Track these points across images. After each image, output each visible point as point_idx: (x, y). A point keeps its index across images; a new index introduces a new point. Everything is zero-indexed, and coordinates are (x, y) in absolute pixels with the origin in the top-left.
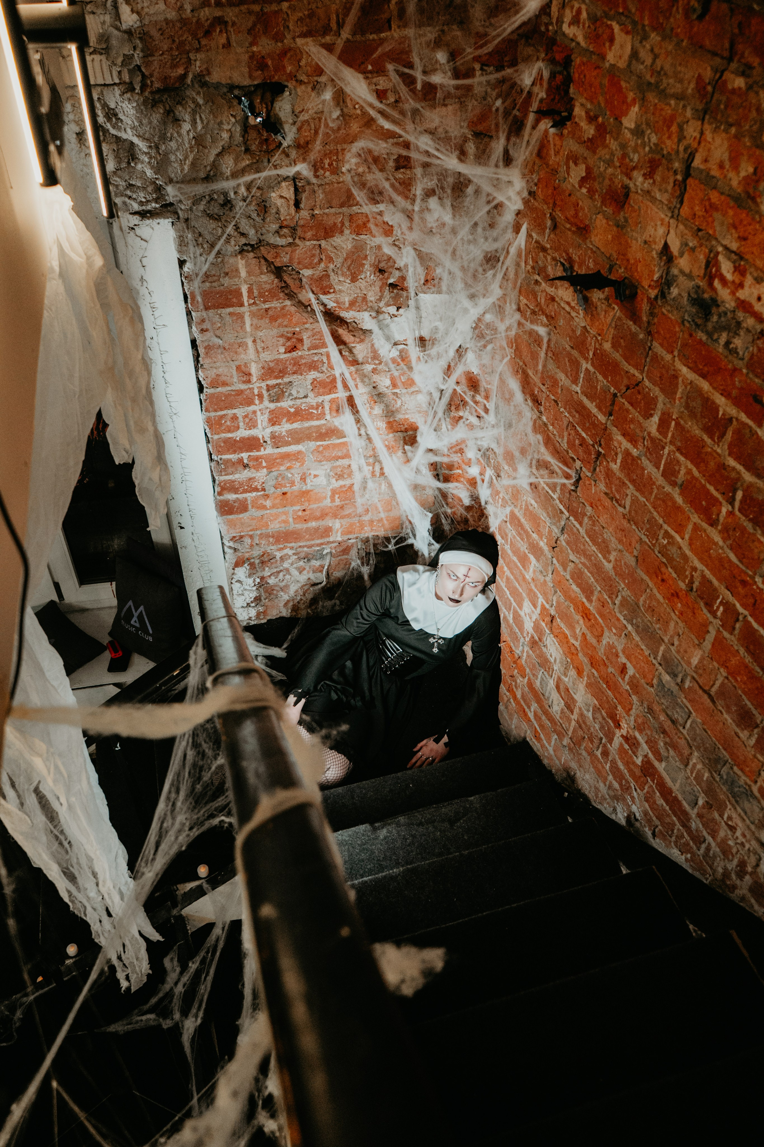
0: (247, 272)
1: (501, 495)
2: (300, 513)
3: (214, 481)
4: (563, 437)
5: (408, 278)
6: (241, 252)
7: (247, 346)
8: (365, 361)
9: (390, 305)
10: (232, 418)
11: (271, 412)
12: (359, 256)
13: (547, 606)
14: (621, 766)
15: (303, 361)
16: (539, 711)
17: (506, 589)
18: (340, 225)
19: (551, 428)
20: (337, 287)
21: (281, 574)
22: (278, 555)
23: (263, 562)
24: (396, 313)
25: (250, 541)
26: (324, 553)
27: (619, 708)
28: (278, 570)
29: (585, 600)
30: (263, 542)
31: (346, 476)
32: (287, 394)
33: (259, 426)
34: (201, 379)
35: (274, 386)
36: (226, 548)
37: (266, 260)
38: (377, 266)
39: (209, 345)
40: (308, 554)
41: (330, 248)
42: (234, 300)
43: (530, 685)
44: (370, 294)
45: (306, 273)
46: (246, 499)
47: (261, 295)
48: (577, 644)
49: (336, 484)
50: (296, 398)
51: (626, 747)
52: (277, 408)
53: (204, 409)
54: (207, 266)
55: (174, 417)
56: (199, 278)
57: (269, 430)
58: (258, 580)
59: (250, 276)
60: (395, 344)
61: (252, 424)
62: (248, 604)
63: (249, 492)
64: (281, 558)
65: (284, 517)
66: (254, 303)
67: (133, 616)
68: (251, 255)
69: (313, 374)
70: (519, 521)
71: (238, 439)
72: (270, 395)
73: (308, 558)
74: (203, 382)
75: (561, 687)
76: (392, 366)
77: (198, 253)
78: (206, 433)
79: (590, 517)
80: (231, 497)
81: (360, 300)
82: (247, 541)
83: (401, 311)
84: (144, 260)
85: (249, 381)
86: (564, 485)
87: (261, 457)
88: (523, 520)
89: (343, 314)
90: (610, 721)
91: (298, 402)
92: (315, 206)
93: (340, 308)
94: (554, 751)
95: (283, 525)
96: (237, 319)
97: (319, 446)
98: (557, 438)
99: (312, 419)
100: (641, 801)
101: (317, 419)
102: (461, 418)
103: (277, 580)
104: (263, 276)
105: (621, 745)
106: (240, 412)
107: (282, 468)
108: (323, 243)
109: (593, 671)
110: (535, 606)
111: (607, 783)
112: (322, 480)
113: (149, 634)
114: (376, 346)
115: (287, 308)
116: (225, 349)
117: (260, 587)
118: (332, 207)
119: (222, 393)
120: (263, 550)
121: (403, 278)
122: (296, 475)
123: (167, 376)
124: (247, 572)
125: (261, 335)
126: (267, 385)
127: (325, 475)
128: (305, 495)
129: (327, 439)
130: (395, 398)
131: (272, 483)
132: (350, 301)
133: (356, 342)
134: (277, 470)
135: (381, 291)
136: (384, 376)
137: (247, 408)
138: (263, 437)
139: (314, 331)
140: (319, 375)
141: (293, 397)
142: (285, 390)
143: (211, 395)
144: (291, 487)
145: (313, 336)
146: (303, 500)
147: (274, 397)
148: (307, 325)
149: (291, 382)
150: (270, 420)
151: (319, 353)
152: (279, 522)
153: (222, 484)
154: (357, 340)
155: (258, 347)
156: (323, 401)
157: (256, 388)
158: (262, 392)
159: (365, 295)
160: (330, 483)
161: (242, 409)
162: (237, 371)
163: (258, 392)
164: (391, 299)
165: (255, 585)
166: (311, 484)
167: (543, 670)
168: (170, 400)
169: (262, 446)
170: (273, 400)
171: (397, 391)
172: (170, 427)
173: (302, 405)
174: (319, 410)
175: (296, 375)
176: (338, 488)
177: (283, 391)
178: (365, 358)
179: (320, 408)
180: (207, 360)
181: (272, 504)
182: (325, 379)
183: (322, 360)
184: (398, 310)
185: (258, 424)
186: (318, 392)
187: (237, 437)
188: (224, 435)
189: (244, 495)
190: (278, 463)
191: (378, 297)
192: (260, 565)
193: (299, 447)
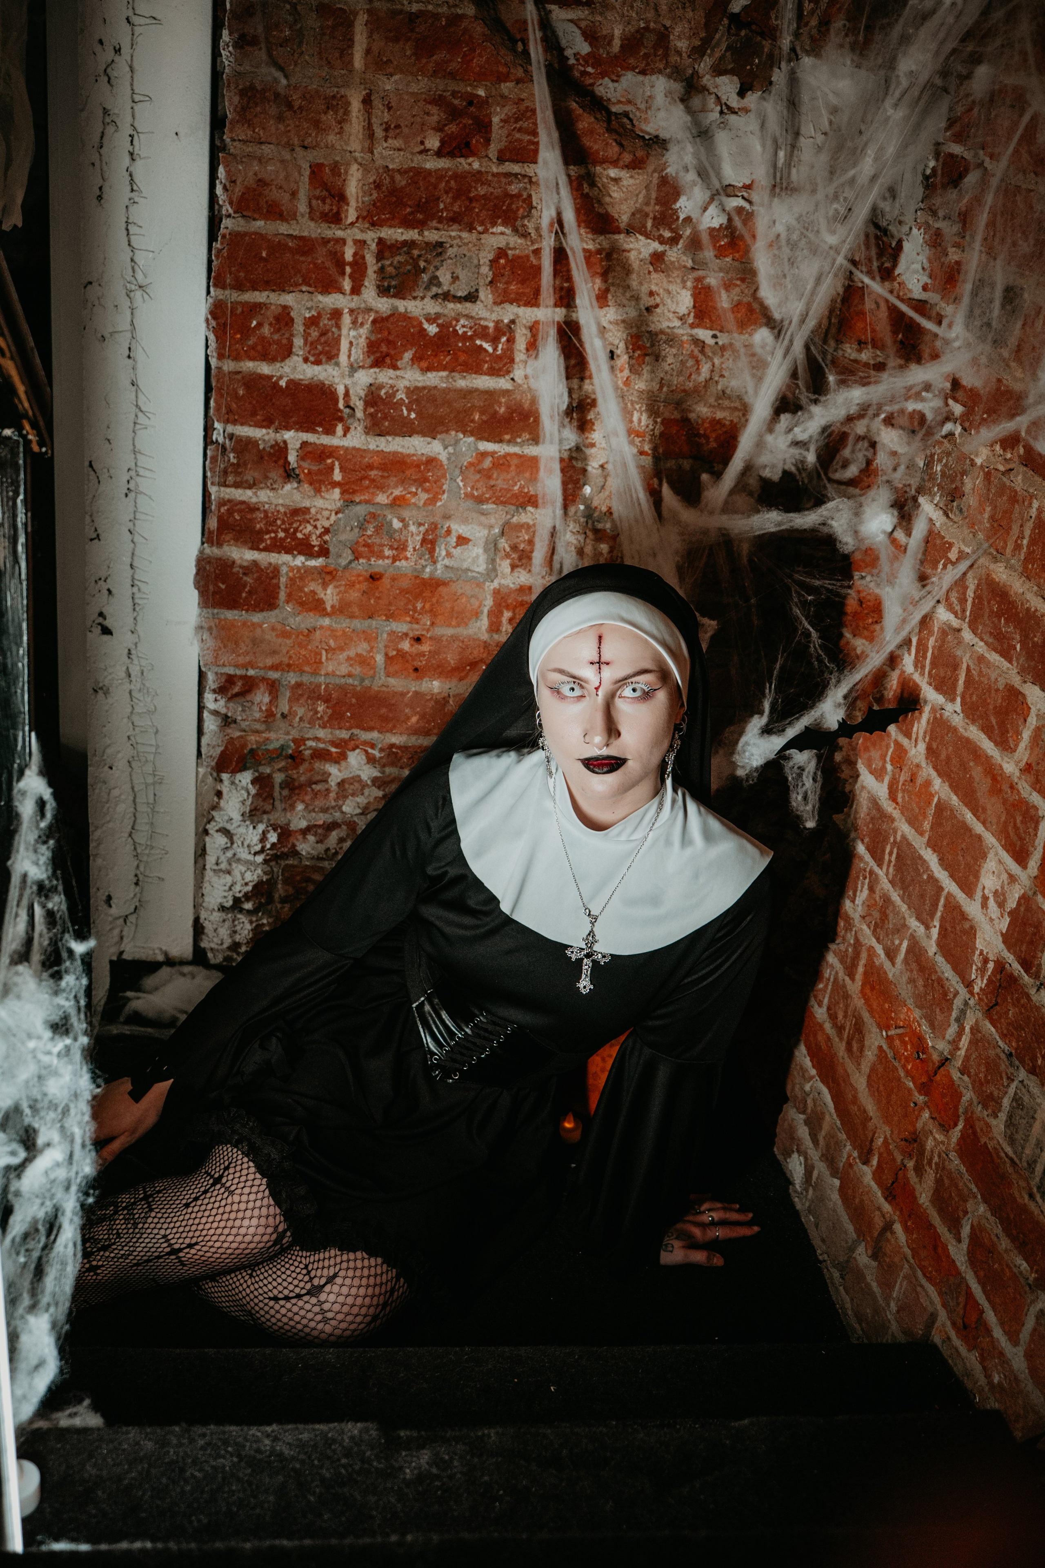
2: (406, 645)
7: (347, 112)
9: (726, 73)
10: (278, 319)
11: (379, 322)
15: (482, 190)
16: (991, 1227)
21: (334, 835)
23: (291, 780)
24: (734, 102)
25: (266, 699)
30: (301, 712)
32: (425, 277)
33: (343, 358)
34: (219, 190)
35: (396, 248)
36: (206, 714)
39: (251, 87)
44: (678, 30)
46: (275, 571)
49: (510, 577)
50: (447, 297)
52: (394, 315)
53: (214, 278)
55: (138, 294)
57: (364, 378)
58: (273, 837)
60: (721, 191)
61: (325, 348)
62: (237, 901)
63: (288, 551)
64: (341, 784)
65: (362, 648)
69: (501, 236)
71: (283, 383)
72: (382, 270)
74: (222, 200)
78: (207, 356)
80: (242, 555)
81: (650, 40)
82: (262, 697)
83: (752, 99)
85: (335, 219)
87: (333, 452)
89: (604, 89)
91: (451, 309)
95: (357, 670)
96: (334, 28)
97: (484, 455)
99: (478, 371)
101: (494, 372)
103: (321, 848)
106: (299, 304)
107: (382, 498)
110: (1023, 858)
112: (475, 558)
115: (465, 24)
116: (290, 106)
117: (275, 858)
119: (263, 237)
120: (295, 734)
122: (413, 528)
123: (139, 168)
124: (249, 802)
125: (388, 87)
126: (381, 241)
127: (486, 543)
128: (427, 594)
129: (507, 437)
130: (696, 352)
131: (348, 536)
132: (624, 39)
133: (621, 163)
134: (367, 502)
135: (707, 25)
136: (679, 281)
137: (320, 297)
138: (347, 394)
139: (522, 107)
140: (515, 241)
141: (440, 291)
142: (422, 264)
143: (236, 238)
144: (395, 559)
145: (517, 120)
146: (419, 606)
147: (391, 277)
148: (508, 84)
149: (440, 244)
150: (372, 346)
151: (524, 176)
152: (349, 658)
153: (223, 510)
154: (627, 158)
155: (374, 120)
156: (513, 322)
157: (350, 242)
158: (363, 257)
159: (666, 28)
160: (494, 569)
161: (306, 296)
162: (310, 183)
163: (355, 254)
164: (728, 54)
165: (262, 850)
166: (447, 562)
167: (1022, 1074)
168: (133, 244)
169: (341, 419)
170: (389, 287)
171: (704, 334)
172: (123, 323)
173: (458, 321)
174: (500, 346)
175: (456, 226)
176: (511, 591)
177: (416, 265)
178: (638, 216)
179: (504, 339)
180: (242, 132)
181: (341, 600)
182: (528, 256)
183: (530, 196)
184: (742, 94)
185: (339, 350)
186: (505, 291)
187: (281, 377)
188: (250, 364)
189: (275, 558)
190: (373, 481)
191: (697, 43)
192: (285, 792)
193: (435, 448)
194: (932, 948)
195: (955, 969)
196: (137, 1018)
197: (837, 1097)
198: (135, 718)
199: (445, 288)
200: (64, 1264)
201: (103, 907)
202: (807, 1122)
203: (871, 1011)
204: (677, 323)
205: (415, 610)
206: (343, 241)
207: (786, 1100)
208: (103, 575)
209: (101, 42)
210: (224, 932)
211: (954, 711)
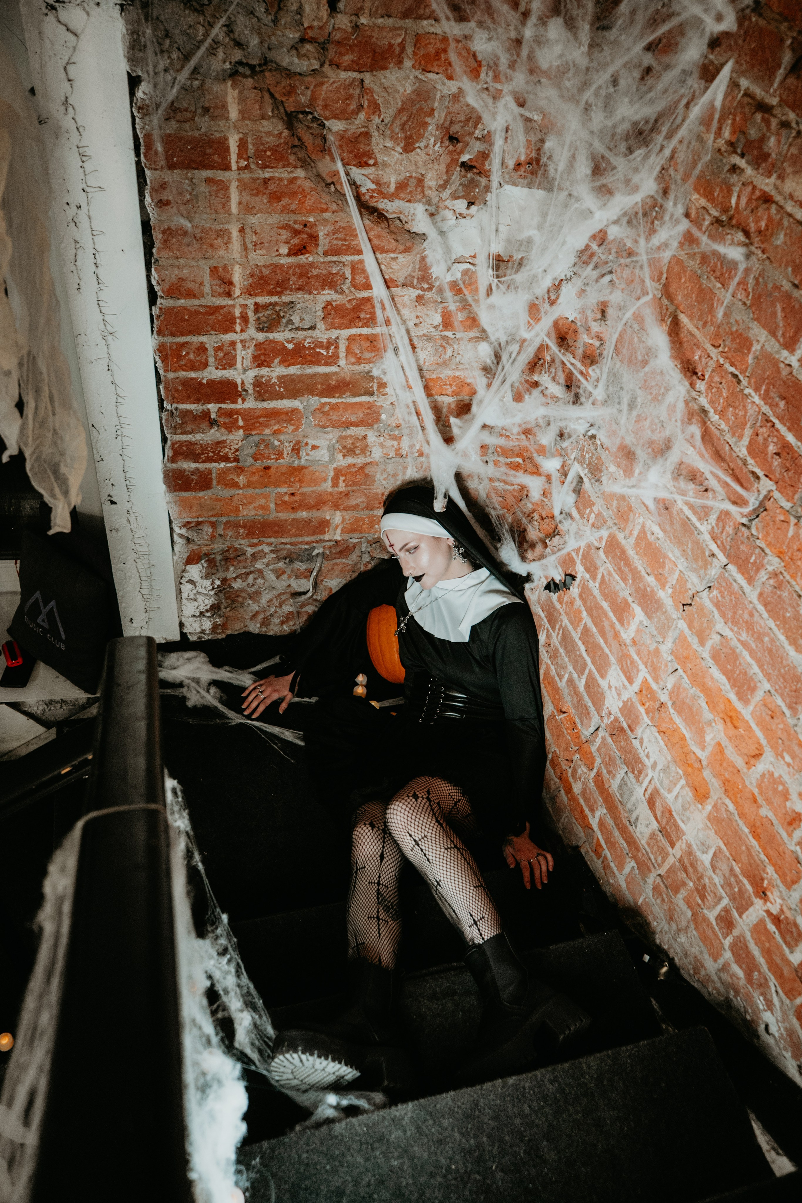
0: (240, 112)
1: (595, 509)
2: (286, 498)
3: (164, 440)
4: (741, 437)
5: (492, 155)
6: (233, 74)
7: (230, 238)
8: (408, 282)
9: (459, 198)
10: (198, 349)
11: (258, 346)
12: (421, 108)
13: (654, 686)
14: (755, 951)
15: (315, 272)
16: (610, 822)
17: (580, 643)
18: (398, 49)
19: (715, 417)
20: (380, 158)
21: (251, 576)
22: (250, 551)
23: (227, 560)
24: (464, 211)
25: (210, 530)
26: (314, 553)
27: (770, 870)
28: (248, 570)
29: (732, 697)
30: (230, 534)
31: (358, 452)
32: (284, 321)
33: (239, 365)
34: (154, 282)
35: (266, 307)
36: (175, 536)
37: (272, 95)
38: (448, 130)
39: (169, 229)
40: (292, 553)
41: (376, 88)
42: (216, 158)
43: (599, 781)
44: (429, 175)
45: (336, 126)
46: (210, 471)
47: (259, 155)
48: (702, 755)
49: (342, 461)
50: (297, 329)
51: (772, 928)
52: (267, 340)
53: (155, 330)
54: (175, 91)
55: (110, 338)
56: (160, 111)
57: (252, 374)
58: (218, 583)
59: (244, 119)
60: (457, 261)
61: (228, 361)
62: (201, 613)
63: (216, 461)
64: (253, 555)
65: (262, 502)
66: (247, 167)
67: (40, 613)
68: (249, 82)
69: (328, 295)
70: (623, 552)
71: (204, 381)
72: (258, 319)
73: (290, 558)
74: (157, 288)
75: (658, 804)
76: (449, 294)
77: (161, 67)
78: (156, 368)
79: (775, 575)
80: (189, 465)
81: (412, 183)
82: (208, 530)
83: (474, 208)
84: (70, 68)
85: (229, 295)
86: (727, 513)
87: (237, 412)
88: (631, 553)
89: (384, 205)
90: (745, 882)
91: (300, 335)
92: (361, 8)
93: (380, 192)
94: (628, 883)
95: (260, 512)
96: (217, 191)
97: (325, 404)
98: (728, 437)
99: (318, 363)
100: (784, 1013)
101: (327, 364)
102: (536, 384)
103: (245, 584)
104: (265, 123)
105: (762, 921)
106: (210, 341)
107: (267, 431)
108: (367, 77)
109: (728, 801)
110: (630, 680)
111: (721, 961)
112: (323, 455)
113: (60, 640)
114: (429, 260)
115: (299, 182)
116: (194, 237)
117: (220, 591)
118: (389, 16)
119: (185, 308)
120: (228, 544)
121: (484, 156)
122: (286, 444)
123: (101, 271)
124: (204, 571)
125: (254, 222)
126: (256, 303)
127: (329, 447)
128: (297, 473)
129: (337, 395)
130: (444, 344)
131: (250, 451)
132: (397, 183)
134: (258, 434)
135: (447, 172)
136: (433, 309)
137: (222, 336)
138: (243, 383)
139: (337, 227)
140: (336, 297)
141: (293, 327)
142: (282, 314)
143: (169, 309)
144: (277, 459)
145: (334, 234)
146: (292, 480)
147: (264, 322)
148: (328, 214)
149: (292, 303)
150: (255, 358)
151: (340, 262)
152: (255, 507)
153: (176, 446)
154: (401, 248)
155: (247, 240)
156: (337, 338)
157: (238, 306)
158: (246, 313)
159: (423, 175)
160: (334, 459)
161: (214, 336)
162: (211, 276)
163: (241, 313)
164: (460, 188)
165: (213, 589)
166: (307, 458)
167: (627, 770)
168: (103, 311)
169: (240, 396)
170: (263, 327)
172: (103, 353)
173: (305, 340)
174: (331, 351)
175: (301, 292)
176: (344, 467)
177: (279, 316)
178: (408, 278)
179: (333, 347)
180: (164, 254)
181: (248, 482)
182: (344, 304)
183: (344, 273)
184: (468, 208)
185: (236, 362)
186: (332, 322)
187: (203, 378)
188: (184, 373)
189: (208, 465)
190: (261, 423)
191: (442, 182)
192: (223, 563)
193: (295, 404)
194: (581, 687)
195: (594, 704)
198: (135, 540)
199: (297, 325)
201: (129, 624)
204: (433, 330)
205: (290, 481)
206: (233, 306)
208: (108, 477)
209: (68, 204)
210: (196, 626)
211: (595, 587)
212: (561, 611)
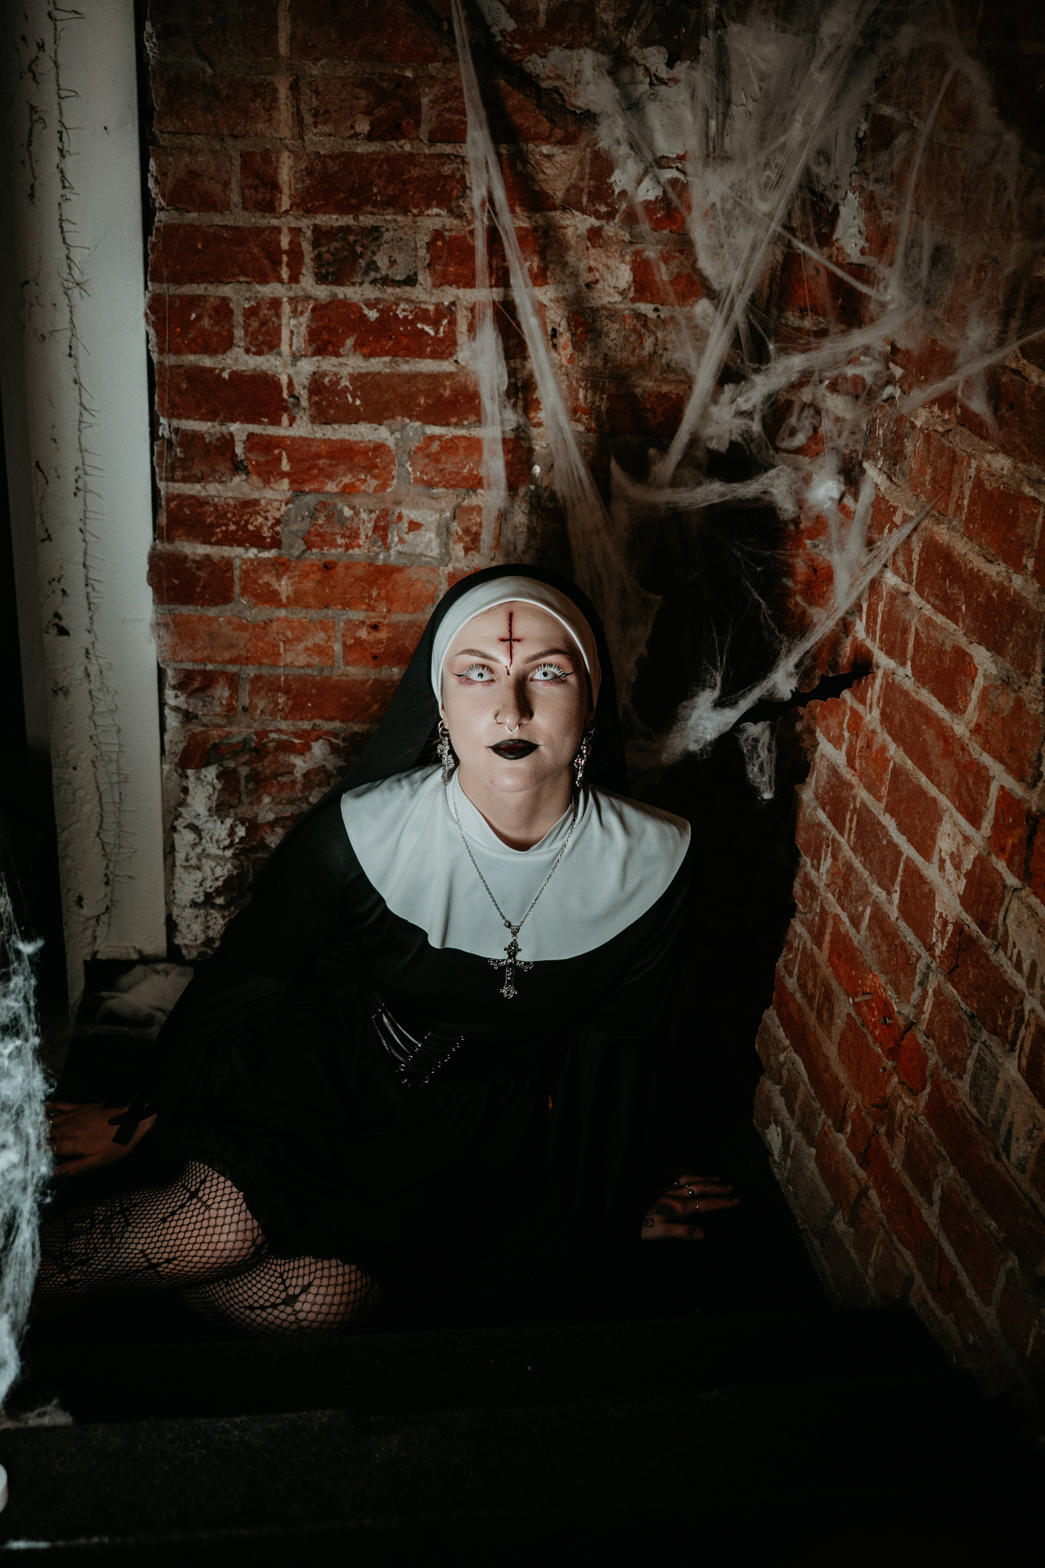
2: (363, 633)
7: (275, 99)
8: (572, 198)
9: (654, 44)
10: (217, 310)
11: (320, 310)
13: (1018, 792)
15: (415, 172)
16: (960, 1188)
17: (886, 819)
23: (258, 780)
24: (664, 73)
25: (226, 693)
28: (296, 810)
30: (261, 704)
32: (363, 263)
33: (285, 348)
34: (151, 184)
35: (332, 234)
36: (167, 711)
39: (177, 78)
43: (938, 1106)
46: (228, 564)
49: (464, 562)
50: (386, 281)
52: (334, 302)
53: (151, 272)
55: (75, 292)
57: (307, 366)
58: (241, 831)
60: (655, 163)
61: (266, 338)
62: (208, 896)
63: (240, 544)
64: (306, 775)
65: (320, 637)
69: (436, 217)
70: (948, 558)
71: (225, 375)
72: (318, 257)
74: (154, 193)
76: (641, 228)
78: (148, 351)
80: (193, 549)
81: (575, 13)
82: (222, 692)
83: (681, 69)
85: (269, 207)
87: (280, 443)
89: (534, 65)
91: (391, 293)
93: (524, 38)
95: (316, 660)
96: (257, 15)
97: (431, 438)
99: (421, 355)
101: (436, 355)
106: (237, 295)
107: (331, 487)
110: (976, 817)
112: (429, 543)
116: (217, 95)
117: (245, 852)
119: (198, 229)
120: (257, 726)
122: (364, 515)
123: (69, 165)
124: (215, 797)
125: (315, 72)
126: (316, 228)
127: (439, 527)
128: (382, 581)
129: (454, 420)
130: (639, 326)
131: (298, 526)
132: (550, 13)
133: (554, 140)
134: (316, 491)
136: (617, 256)
137: (258, 287)
138: (290, 383)
139: (450, 87)
140: (451, 222)
141: (378, 276)
142: (359, 249)
143: (170, 230)
144: (348, 547)
145: (446, 100)
146: (374, 593)
147: (329, 264)
148: (435, 64)
149: (376, 229)
150: (313, 335)
151: (457, 156)
152: (307, 649)
153: (172, 505)
154: (559, 133)
155: (302, 106)
156: (453, 304)
157: (285, 231)
158: (300, 245)
160: (448, 554)
161: (244, 287)
162: (242, 173)
163: (291, 243)
164: (654, 24)
165: (231, 845)
167: (985, 1035)
168: (68, 241)
169: (286, 409)
170: (327, 273)
171: (646, 308)
172: (62, 321)
173: (398, 305)
174: (442, 329)
175: (390, 210)
177: (353, 251)
178: (573, 192)
179: (445, 322)
180: (170, 124)
181: (296, 591)
182: (465, 237)
183: (463, 176)
184: (670, 64)
185: (280, 339)
186: (444, 272)
187: (223, 369)
188: (192, 358)
189: (228, 551)
190: (321, 470)
191: (623, 15)
192: (251, 786)
193: (382, 434)
194: (894, 913)
195: (917, 933)
196: (114, 1017)
197: (810, 1066)
198: (96, 718)
199: (384, 273)
200: (22, 1264)
201: (75, 908)
202: (783, 1093)
203: (839, 979)
204: (618, 298)
205: (370, 597)
206: (278, 230)
207: (762, 1071)
208: (56, 575)
209: (24, 39)
210: (197, 928)
211: (904, 675)
212: (855, 781)
